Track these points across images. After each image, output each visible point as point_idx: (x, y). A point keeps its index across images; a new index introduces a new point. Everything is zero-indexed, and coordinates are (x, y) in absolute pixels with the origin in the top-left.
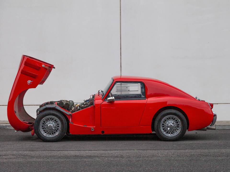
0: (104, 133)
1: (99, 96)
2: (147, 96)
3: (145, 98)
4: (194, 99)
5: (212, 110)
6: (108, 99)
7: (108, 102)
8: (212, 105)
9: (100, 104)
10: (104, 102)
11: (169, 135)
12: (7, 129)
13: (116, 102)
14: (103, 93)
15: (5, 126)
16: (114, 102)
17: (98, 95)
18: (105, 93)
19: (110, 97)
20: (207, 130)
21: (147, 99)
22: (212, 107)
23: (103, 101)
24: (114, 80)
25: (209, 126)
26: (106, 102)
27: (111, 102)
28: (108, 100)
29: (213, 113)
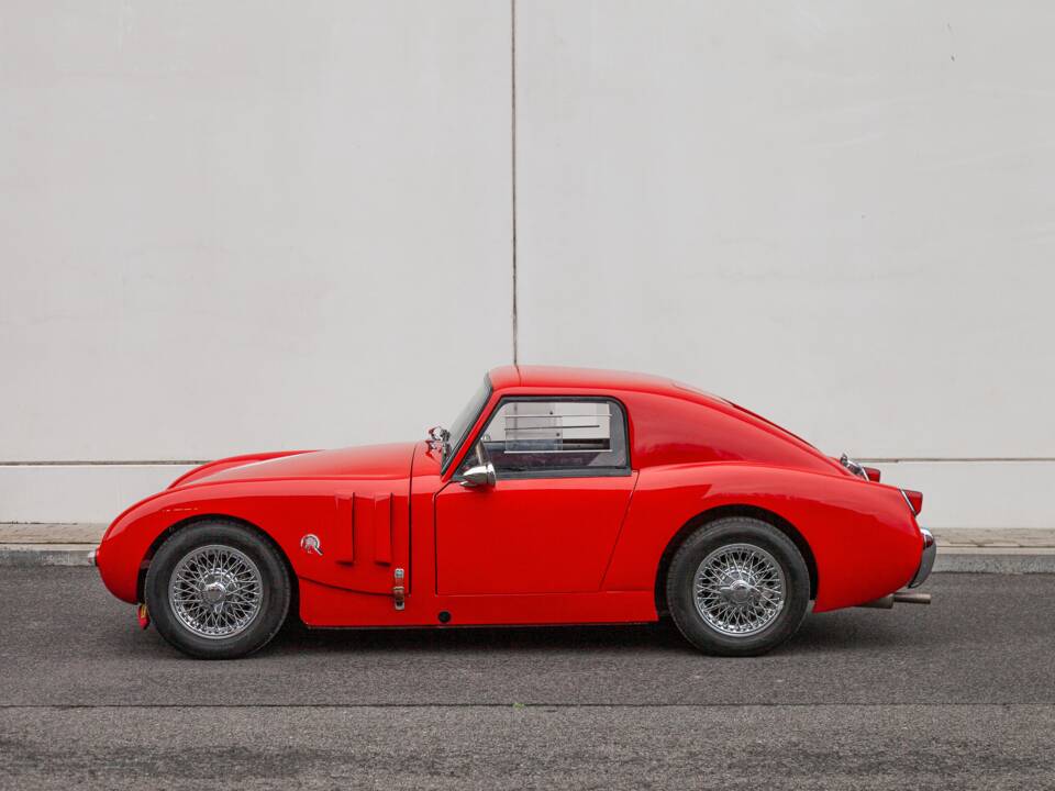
0: (452, 621)
1: (431, 456)
2: (637, 461)
3: (629, 470)
4: (841, 475)
5: (919, 519)
6: (466, 474)
7: (466, 487)
8: (916, 501)
9: (430, 495)
10: (450, 485)
11: (732, 631)
12: (47, 565)
13: (501, 485)
14: (448, 446)
15: (42, 552)
16: (494, 486)
17: (428, 454)
18: (453, 443)
19: (476, 464)
20: (896, 605)
21: (635, 474)
22: (918, 509)
23: (443, 481)
24: (492, 390)
25: (904, 589)
26: (456, 488)
27: (482, 486)
28: (466, 478)
29: (922, 531)
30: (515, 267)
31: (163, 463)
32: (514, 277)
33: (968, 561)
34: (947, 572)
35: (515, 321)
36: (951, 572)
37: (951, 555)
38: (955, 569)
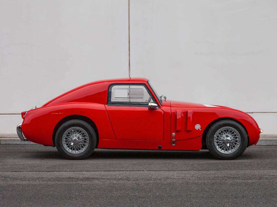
30: (129, 51)
31: (15, 114)
32: (129, 54)
33: (275, 142)
34: (268, 145)
35: (129, 68)
36: (270, 145)
37: (270, 140)
38: (271, 144)
